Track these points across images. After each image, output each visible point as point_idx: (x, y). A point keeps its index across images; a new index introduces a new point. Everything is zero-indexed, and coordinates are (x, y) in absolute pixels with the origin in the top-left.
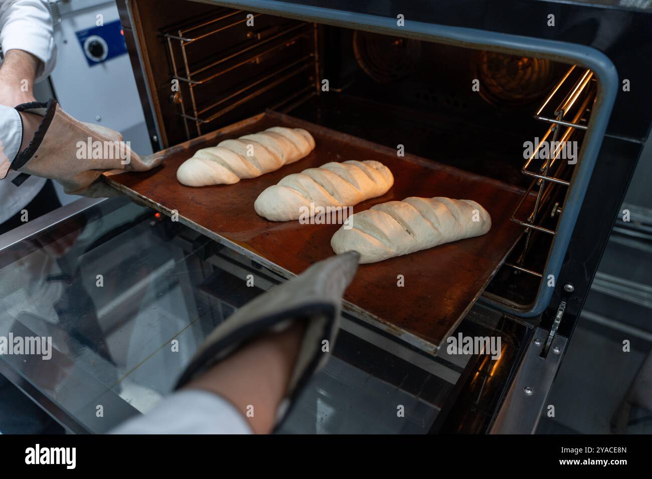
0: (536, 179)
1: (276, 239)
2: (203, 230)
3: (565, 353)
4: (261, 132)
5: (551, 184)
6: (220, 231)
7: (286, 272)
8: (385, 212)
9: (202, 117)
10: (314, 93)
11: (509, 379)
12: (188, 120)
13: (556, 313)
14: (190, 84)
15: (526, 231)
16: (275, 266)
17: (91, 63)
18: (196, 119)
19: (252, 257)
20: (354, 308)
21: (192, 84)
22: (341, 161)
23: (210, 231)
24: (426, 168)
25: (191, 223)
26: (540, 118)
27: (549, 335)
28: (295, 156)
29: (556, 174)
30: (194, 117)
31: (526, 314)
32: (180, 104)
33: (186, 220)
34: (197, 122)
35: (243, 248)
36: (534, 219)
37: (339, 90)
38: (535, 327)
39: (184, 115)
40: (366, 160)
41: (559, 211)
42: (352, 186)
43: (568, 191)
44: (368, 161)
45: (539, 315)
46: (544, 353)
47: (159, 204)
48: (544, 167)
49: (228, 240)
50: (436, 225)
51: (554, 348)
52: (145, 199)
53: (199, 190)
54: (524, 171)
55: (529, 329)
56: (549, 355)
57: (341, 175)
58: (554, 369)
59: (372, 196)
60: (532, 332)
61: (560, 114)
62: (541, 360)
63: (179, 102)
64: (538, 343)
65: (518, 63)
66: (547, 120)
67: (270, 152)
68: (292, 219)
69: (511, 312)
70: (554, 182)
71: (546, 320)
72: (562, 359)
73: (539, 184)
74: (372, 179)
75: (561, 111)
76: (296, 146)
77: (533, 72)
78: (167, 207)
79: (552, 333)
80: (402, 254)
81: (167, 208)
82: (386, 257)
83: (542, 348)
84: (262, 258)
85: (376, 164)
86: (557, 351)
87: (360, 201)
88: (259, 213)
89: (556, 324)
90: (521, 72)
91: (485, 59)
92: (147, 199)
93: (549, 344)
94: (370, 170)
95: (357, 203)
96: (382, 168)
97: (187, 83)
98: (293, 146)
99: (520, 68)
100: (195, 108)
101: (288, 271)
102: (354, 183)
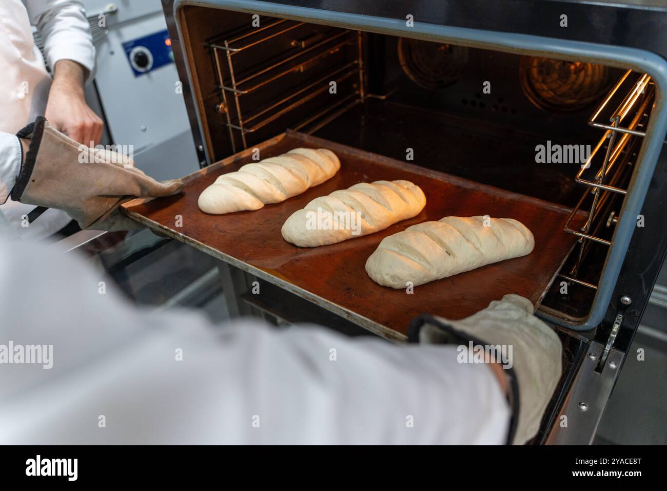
0: (590, 188)
1: (306, 265)
2: (229, 259)
3: (621, 368)
4: (283, 155)
5: (606, 192)
6: (246, 259)
7: (321, 300)
8: (421, 232)
9: (247, 126)
10: (357, 101)
11: (562, 394)
12: (234, 129)
13: (611, 327)
14: (236, 93)
15: (580, 241)
16: (308, 294)
17: (137, 74)
18: (241, 128)
19: (283, 286)
20: (396, 336)
21: (238, 94)
22: (369, 181)
23: (237, 260)
24: (459, 187)
25: (216, 253)
26: (595, 125)
27: (604, 349)
28: (321, 178)
29: (611, 183)
30: (239, 126)
31: (581, 328)
32: (225, 114)
33: (210, 250)
34: (242, 131)
35: (273, 276)
36: (588, 229)
37: (383, 97)
38: (590, 340)
39: (229, 125)
40: (396, 180)
41: (615, 220)
42: (383, 207)
43: (625, 200)
44: (398, 181)
45: (594, 328)
46: (600, 368)
47: (181, 234)
48: (599, 175)
49: (256, 268)
50: (478, 245)
51: (610, 362)
52: (166, 230)
53: (223, 217)
54: (578, 179)
55: (583, 342)
56: (605, 369)
57: (371, 196)
58: (610, 383)
59: (406, 217)
60: (586, 346)
61: (615, 120)
62: (596, 374)
63: (225, 111)
64: (593, 358)
65: (569, 66)
66: (602, 126)
67: (294, 175)
68: (322, 244)
69: (564, 325)
70: (609, 191)
71: (602, 334)
72: (619, 374)
73: (593, 193)
74: (405, 200)
75: (617, 118)
76: (321, 168)
77: (586, 75)
78: (189, 236)
79: (608, 347)
80: (443, 277)
81: (190, 238)
82: (426, 280)
83: (597, 363)
84: (293, 285)
85: (407, 183)
86: (613, 366)
87: (392, 223)
88: (287, 240)
89: (612, 338)
90: (573, 76)
91: (535, 64)
92: (169, 229)
93: (604, 358)
94: (401, 191)
95: (390, 225)
96: (413, 188)
97: (233, 93)
98: (318, 168)
99: (572, 72)
100: (240, 117)
101: (322, 299)
102: (385, 205)
